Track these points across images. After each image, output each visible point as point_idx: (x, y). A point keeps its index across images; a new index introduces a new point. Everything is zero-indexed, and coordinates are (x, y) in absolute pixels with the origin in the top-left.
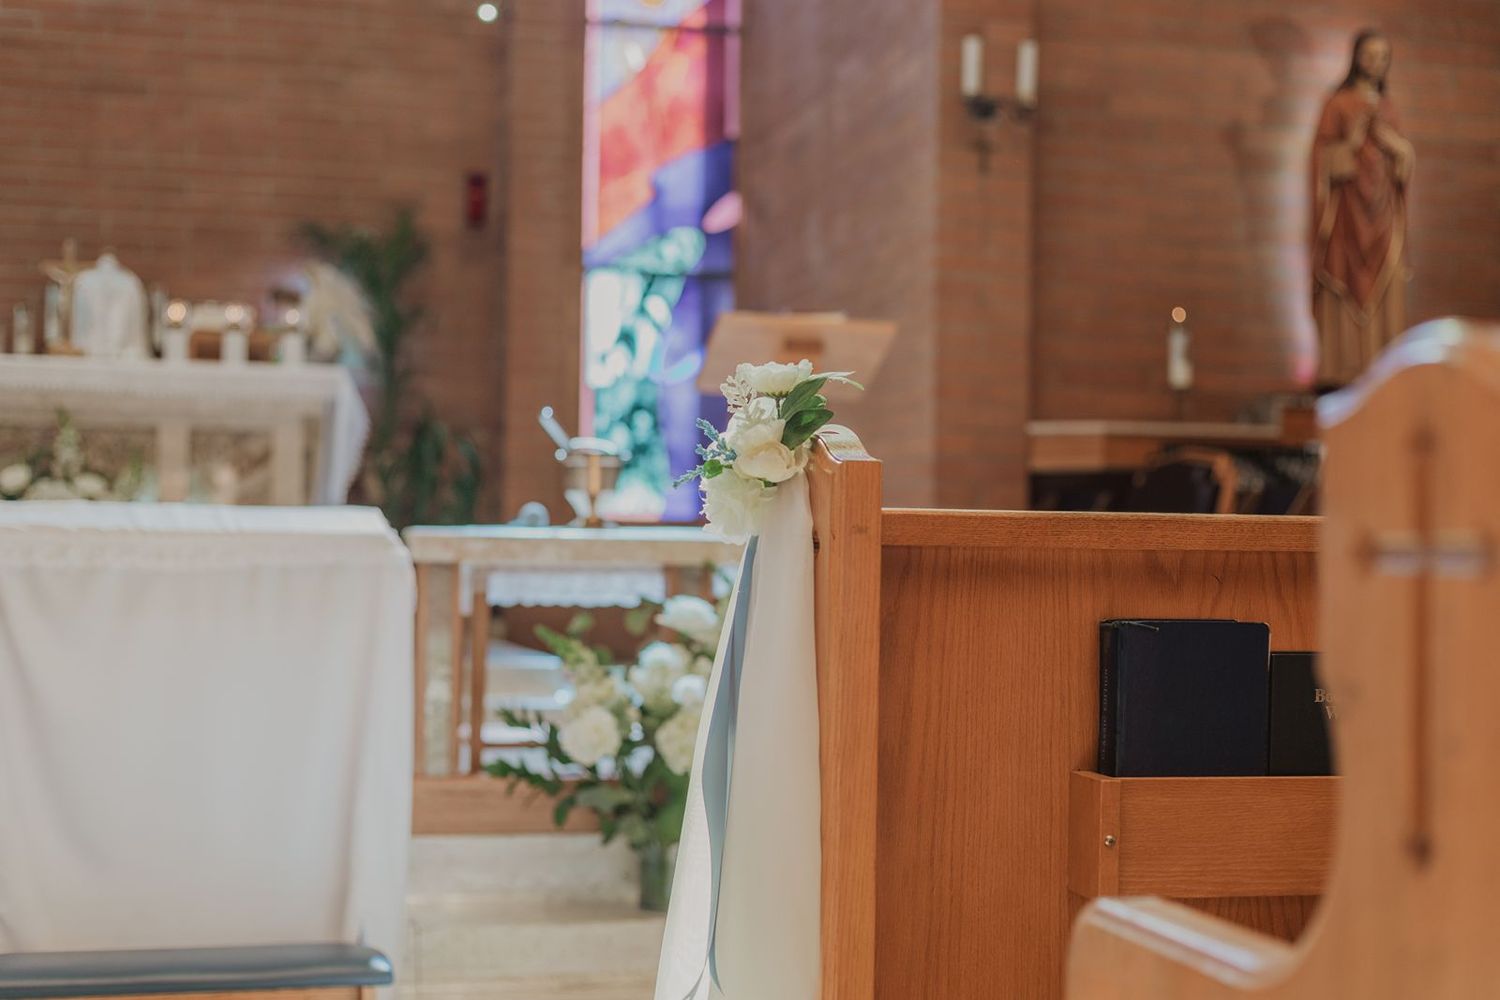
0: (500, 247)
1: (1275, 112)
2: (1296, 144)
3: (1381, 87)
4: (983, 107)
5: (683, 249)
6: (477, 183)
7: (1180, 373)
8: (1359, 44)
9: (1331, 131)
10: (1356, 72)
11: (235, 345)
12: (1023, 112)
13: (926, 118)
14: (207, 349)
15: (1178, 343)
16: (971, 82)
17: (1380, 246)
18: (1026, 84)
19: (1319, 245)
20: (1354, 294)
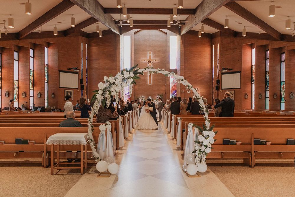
0: (166, 95)
13: (180, 93)
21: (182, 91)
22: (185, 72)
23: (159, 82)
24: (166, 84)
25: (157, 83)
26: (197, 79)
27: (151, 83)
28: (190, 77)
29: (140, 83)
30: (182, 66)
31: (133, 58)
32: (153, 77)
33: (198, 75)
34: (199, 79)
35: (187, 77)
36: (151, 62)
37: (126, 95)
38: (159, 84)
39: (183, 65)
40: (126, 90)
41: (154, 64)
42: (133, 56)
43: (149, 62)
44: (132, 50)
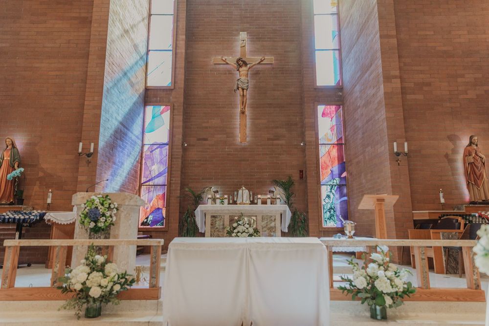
0: (306, 182)
1: (455, 151)
2: (460, 157)
3: (477, 145)
4: (398, 154)
5: (337, 181)
6: (301, 172)
7: (442, 201)
8: (471, 138)
9: (467, 154)
10: (471, 143)
11: (269, 201)
12: (406, 154)
13: (387, 156)
14: (264, 202)
15: (441, 195)
16: (395, 150)
17: (481, 175)
18: (406, 150)
19: (467, 175)
20: (476, 184)
21: (400, 146)
22: (402, 65)
23: (277, 138)
24: (303, 140)
25: (268, 139)
26: (461, 97)
27: (248, 139)
28: (425, 88)
29: (206, 139)
30: (389, 37)
31: (182, 50)
32: (254, 118)
33: (462, 76)
34: (472, 94)
35: (412, 85)
36: (245, 64)
37: (151, 183)
38: (275, 142)
39: (394, 33)
40: (153, 164)
41: (256, 73)
42: (182, 44)
43: (241, 63)
44: (177, 26)
